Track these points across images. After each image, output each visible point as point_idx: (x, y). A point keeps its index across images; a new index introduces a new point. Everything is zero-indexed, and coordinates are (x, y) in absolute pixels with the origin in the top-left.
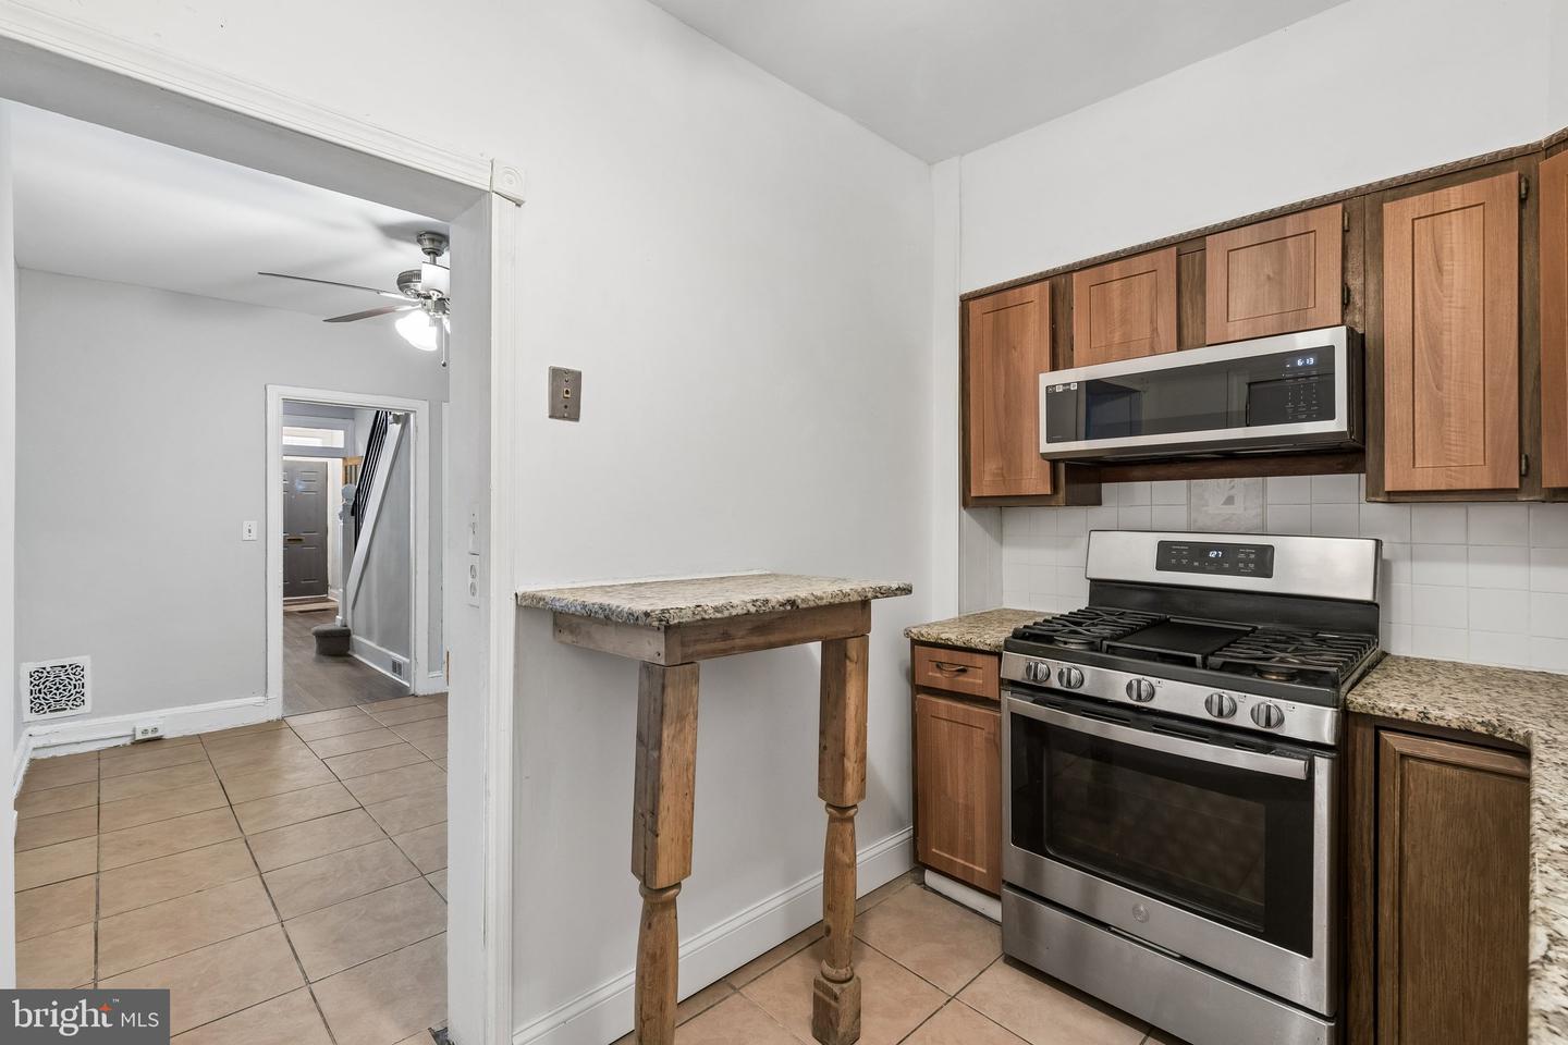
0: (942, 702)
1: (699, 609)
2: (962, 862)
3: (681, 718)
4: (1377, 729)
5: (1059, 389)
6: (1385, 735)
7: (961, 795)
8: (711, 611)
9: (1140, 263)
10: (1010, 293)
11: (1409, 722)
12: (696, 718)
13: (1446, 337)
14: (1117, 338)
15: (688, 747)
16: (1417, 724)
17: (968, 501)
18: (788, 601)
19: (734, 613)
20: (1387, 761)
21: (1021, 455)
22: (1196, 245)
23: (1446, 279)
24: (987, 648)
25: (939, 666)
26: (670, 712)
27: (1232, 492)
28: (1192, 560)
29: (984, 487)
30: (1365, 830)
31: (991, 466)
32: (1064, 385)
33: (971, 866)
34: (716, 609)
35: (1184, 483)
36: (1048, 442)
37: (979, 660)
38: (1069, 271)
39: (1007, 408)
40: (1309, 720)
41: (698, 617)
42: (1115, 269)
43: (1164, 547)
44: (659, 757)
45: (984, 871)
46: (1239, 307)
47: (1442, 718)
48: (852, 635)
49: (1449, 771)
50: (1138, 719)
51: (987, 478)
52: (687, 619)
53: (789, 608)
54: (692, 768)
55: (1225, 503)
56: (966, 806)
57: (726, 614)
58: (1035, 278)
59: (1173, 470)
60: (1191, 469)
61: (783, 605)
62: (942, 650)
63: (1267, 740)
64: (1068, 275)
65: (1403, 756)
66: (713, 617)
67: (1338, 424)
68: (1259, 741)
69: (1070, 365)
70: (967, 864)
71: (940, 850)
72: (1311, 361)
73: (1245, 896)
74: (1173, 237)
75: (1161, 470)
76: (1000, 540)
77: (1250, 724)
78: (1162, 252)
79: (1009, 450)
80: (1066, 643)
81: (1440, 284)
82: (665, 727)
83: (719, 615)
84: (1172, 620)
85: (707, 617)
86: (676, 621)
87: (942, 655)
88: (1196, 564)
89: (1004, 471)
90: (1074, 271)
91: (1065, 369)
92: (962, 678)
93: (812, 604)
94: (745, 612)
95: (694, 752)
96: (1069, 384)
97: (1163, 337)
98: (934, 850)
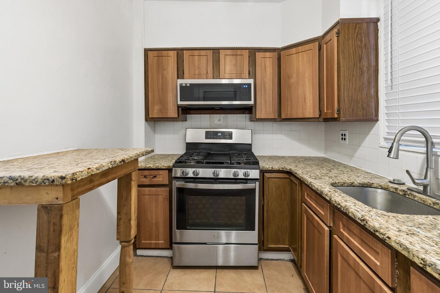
0: (146, 189)
1: (90, 170)
2: (154, 242)
3: (71, 229)
4: (263, 173)
5: (184, 85)
6: (265, 174)
7: (154, 219)
8: (95, 170)
9: (203, 52)
10: (163, 52)
11: (270, 170)
12: (78, 226)
13: (266, 85)
14: (197, 73)
15: (74, 243)
16: (271, 170)
17: (148, 119)
18: (122, 160)
19: (104, 170)
20: (265, 180)
21: (168, 105)
22: (217, 51)
23: (266, 72)
24: (165, 168)
25: (145, 177)
26: (65, 229)
27: (220, 118)
28: (214, 136)
29: (154, 114)
30: (261, 196)
31: (157, 108)
32: (185, 84)
33: (158, 242)
34: (97, 169)
35: (209, 115)
36: (180, 101)
37: (161, 172)
38: (183, 50)
39: (162, 89)
40: (254, 174)
41: (90, 174)
42: (196, 52)
43: (207, 133)
44: (59, 256)
45: (163, 242)
46: (227, 70)
47: (275, 168)
48: (134, 170)
49: (276, 179)
50: (215, 181)
51: (155, 111)
52: (85, 176)
53: (122, 163)
54: (76, 253)
55: (218, 121)
56: (156, 223)
57: (101, 170)
58: (171, 49)
59: (206, 112)
60: (211, 111)
61: (121, 162)
62: (147, 171)
63: (246, 180)
64: (182, 51)
65: (269, 178)
66: (95, 173)
67: (252, 102)
68: (244, 181)
69: (183, 78)
70: (156, 242)
71: (145, 241)
72: (246, 86)
73: (240, 221)
74: (211, 47)
75: (203, 112)
76: (155, 132)
77: (243, 177)
78: (209, 51)
79: (163, 103)
80: (190, 163)
81: (266, 73)
82: (63, 237)
83: (98, 172)
84: (210, 153)
85: (93, 173)
86: (80, 178)
87: (146, 173)
88: (215, 137)
89: (162, 110)
90: (184, 50)
91: (181, 79)
92: (155, 179)
93: (129, 160)
94: (108, 168)
95: (77, 244)
96: (187, 84)
97: (209, 74)
98: (143, 242)
